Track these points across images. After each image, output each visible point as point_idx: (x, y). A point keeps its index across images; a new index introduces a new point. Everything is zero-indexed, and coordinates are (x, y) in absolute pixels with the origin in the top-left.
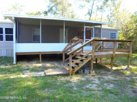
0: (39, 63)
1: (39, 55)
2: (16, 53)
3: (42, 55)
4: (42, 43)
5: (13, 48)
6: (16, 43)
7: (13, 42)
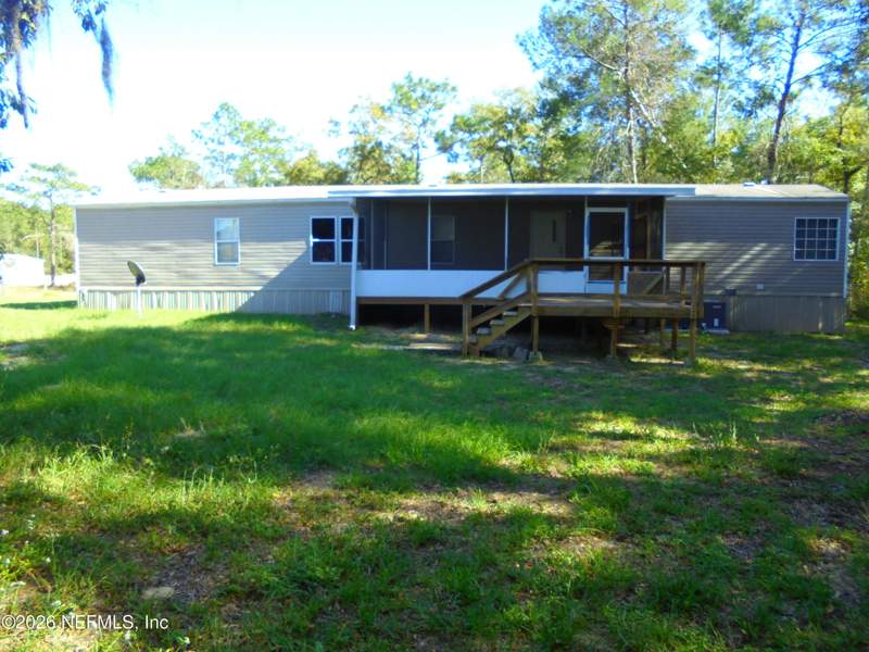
0: (422, 332)
1: (423, 306)
2: (358, 299)
3: (432, 307)
4: (432, 269)
5: (350, 285)
6: (358, 268)
7: (351, 266)
